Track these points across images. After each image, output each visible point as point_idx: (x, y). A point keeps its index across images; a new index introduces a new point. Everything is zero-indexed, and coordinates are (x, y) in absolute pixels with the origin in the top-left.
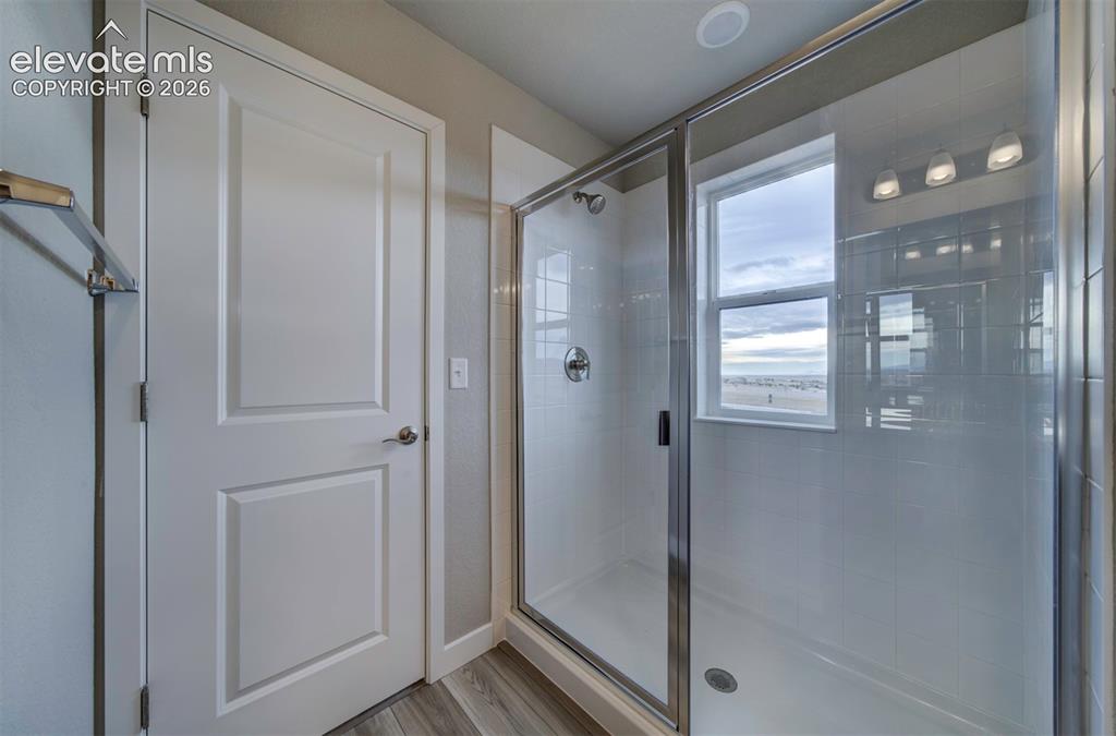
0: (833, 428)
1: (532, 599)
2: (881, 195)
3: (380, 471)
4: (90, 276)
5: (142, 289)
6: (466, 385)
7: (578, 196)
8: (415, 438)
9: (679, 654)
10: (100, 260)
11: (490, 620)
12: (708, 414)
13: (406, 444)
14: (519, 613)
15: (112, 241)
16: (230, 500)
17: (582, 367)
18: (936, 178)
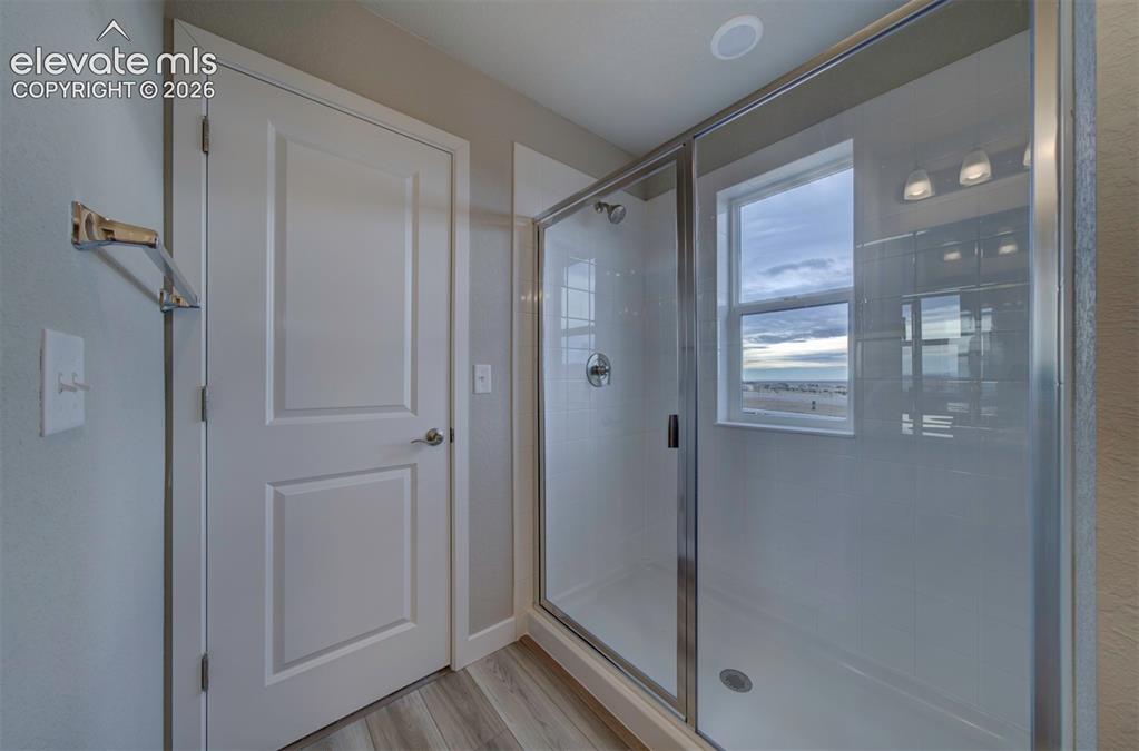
0: (852, 433)
1: (553, 596)
2: (912, 196)
3: (409, 470)
4: (162, 294)
5: (203, 305)
6: (490, 391)
7: (600, 206)
8: (441, 439)
9: (688, 650)
10: (170, 279)
11: (512, 614)
12: (729, 420)
13: (433, 445)
14: (540, 609)
15: (179, 261)
16: (276, 492)
17: (603, 373)
18: (971, 177)
